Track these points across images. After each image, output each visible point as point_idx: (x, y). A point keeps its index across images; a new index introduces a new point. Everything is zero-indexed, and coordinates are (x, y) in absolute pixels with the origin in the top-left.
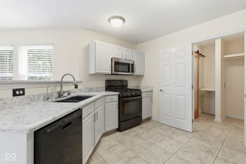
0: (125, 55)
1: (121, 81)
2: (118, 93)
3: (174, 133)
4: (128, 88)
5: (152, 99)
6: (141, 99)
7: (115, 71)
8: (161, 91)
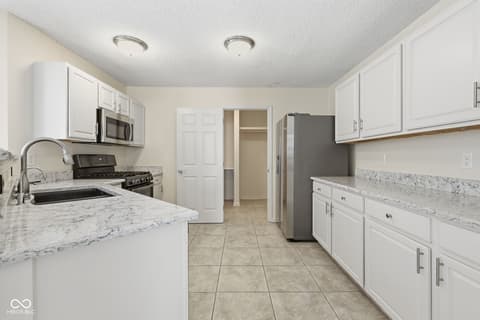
0: (120, 105)
1: (106, 157)
2: (123, 180)
3: (205, 229)
4: (116, 170)
5: (162, 187)
6: (152, 188)
7: (107, 136)
8: (181, 172)
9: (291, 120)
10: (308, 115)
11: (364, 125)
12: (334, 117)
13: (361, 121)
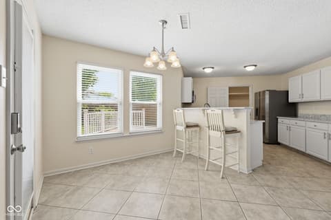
9: (267, 93)
10: (275, 91)
11: (304, 96)
12: (288, 92)
13: (302, 95)
